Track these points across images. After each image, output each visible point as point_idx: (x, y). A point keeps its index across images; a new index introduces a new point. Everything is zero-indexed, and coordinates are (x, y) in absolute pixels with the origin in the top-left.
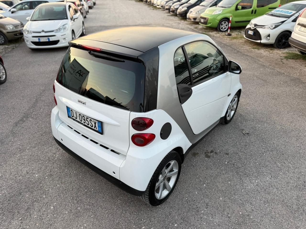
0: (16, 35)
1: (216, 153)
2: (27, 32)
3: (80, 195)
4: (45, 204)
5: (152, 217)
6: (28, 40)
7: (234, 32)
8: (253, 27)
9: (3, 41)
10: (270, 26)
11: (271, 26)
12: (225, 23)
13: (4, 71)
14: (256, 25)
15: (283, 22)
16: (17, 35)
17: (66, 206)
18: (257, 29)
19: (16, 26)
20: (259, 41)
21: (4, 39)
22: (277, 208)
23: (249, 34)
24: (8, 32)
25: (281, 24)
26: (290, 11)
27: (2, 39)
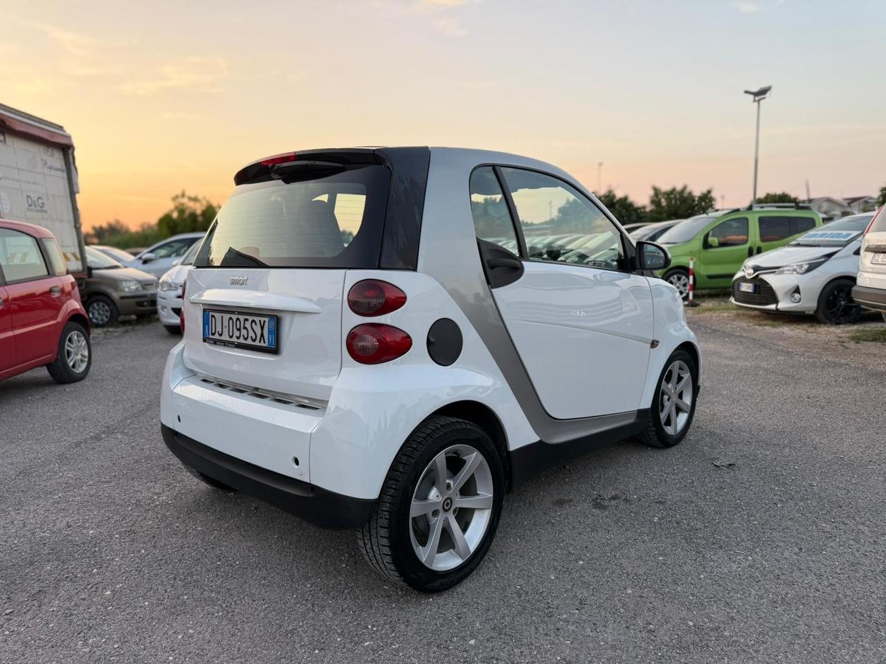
0: (140, 304)
1: (626, 500)
2: (168, 287)
3: (198, 572)
4: (90, 586)
5: (401, 622)
6: (165, 305)
7: (706, 301)
8: (749, 274)
9: (107, 317)
10: (795, 267)
11: (797, 265)
12: (679, 279)
13: (86, 353)
14: (756, 269)
15: (829, 256)
16: (143, 306)
17: (149, 591)
18: (763, 277)
19: (145, 284)
20: (773, 307)
21: (108, 314)
22: (816, 615)
23: (744, 292)
24: (122, 298)
25: (823, 260)
26: (845, 232)
27: (106, 313)
